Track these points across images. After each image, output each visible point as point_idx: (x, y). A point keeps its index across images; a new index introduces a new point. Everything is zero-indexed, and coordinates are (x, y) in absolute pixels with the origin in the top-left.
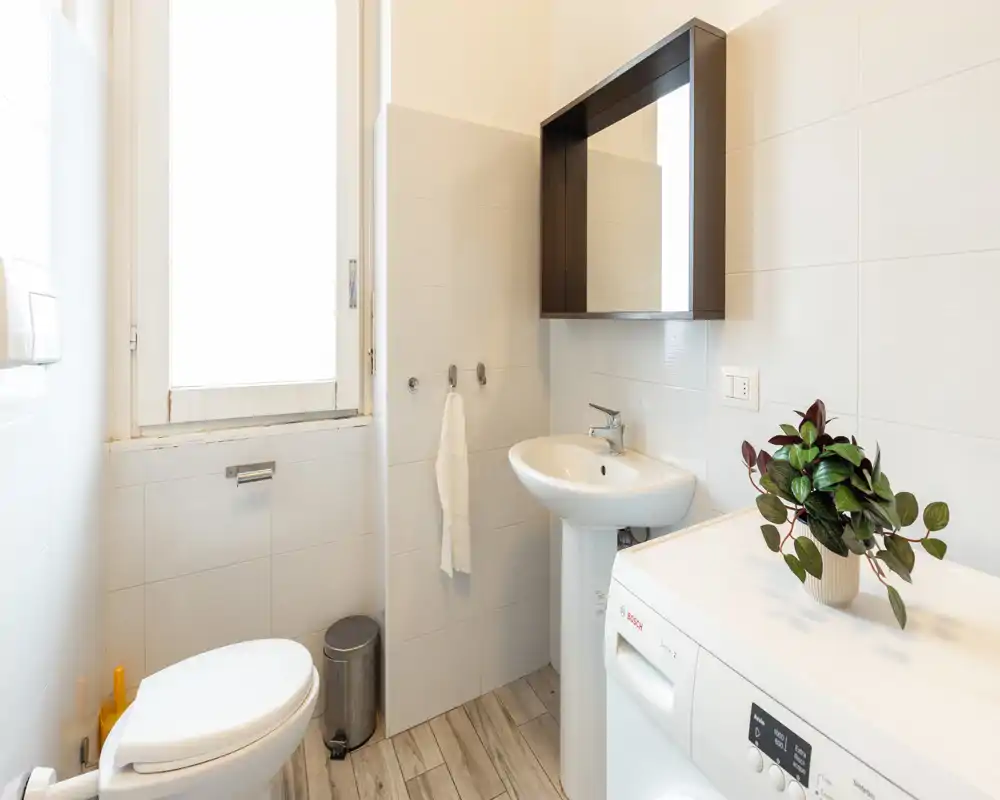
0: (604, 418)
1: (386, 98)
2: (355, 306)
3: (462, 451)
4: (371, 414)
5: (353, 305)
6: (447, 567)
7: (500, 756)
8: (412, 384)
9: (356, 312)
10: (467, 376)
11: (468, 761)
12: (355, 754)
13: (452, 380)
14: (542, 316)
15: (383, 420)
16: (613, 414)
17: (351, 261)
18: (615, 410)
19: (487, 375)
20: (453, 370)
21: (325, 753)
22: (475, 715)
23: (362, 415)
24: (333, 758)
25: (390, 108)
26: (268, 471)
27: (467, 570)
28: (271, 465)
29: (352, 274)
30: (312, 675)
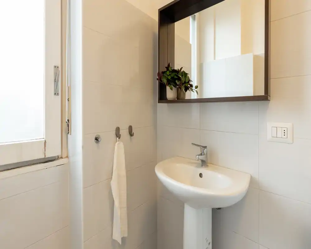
2: (58, 94)
3: (123, 173)
4: (67, 157)
5: (56, 94)
8: (97, 139)
9: (59, 97)
10: (124, 132)
13: (118, 135)
16: (204, 148)
17: (55, 67)
18: (204, 145)
20: (118, 129)
23: (62, 158)
27: (126, 235)
29: (56, 75)
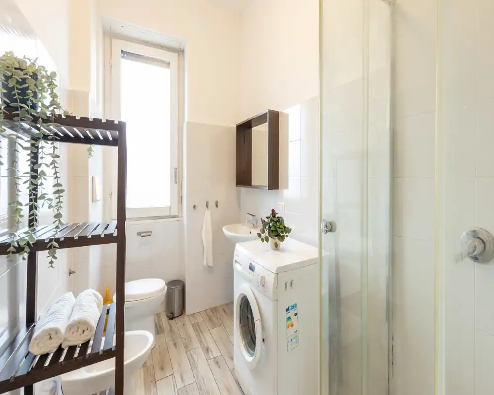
0: (251, 218)
1: (186, 120)
3: (210, 228)
4: (182, 217)
5: (176, 182)
6: (205, 264)
7: (220, 319)
8: (194, 207)
9: (177, 184)
10: (212, 205)
11: (211, 320)
12: (176, 319)
13: (207, 206)
14: (236, 186)
15: (185, 218)
16: (254, 216)
17: (175, 168)
18: (254, 214)
19: (219, 205)
20: (208, 203)
21: (167, 319)
22: (214, 311)
23: (179, 217)
24: (170, 319)
25: (188, 123)
26: (149, 233)
27: (211, 265)
28: (150, 232)
29: (176, 172)
30: (165, 287)
